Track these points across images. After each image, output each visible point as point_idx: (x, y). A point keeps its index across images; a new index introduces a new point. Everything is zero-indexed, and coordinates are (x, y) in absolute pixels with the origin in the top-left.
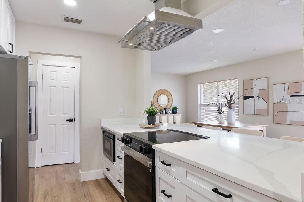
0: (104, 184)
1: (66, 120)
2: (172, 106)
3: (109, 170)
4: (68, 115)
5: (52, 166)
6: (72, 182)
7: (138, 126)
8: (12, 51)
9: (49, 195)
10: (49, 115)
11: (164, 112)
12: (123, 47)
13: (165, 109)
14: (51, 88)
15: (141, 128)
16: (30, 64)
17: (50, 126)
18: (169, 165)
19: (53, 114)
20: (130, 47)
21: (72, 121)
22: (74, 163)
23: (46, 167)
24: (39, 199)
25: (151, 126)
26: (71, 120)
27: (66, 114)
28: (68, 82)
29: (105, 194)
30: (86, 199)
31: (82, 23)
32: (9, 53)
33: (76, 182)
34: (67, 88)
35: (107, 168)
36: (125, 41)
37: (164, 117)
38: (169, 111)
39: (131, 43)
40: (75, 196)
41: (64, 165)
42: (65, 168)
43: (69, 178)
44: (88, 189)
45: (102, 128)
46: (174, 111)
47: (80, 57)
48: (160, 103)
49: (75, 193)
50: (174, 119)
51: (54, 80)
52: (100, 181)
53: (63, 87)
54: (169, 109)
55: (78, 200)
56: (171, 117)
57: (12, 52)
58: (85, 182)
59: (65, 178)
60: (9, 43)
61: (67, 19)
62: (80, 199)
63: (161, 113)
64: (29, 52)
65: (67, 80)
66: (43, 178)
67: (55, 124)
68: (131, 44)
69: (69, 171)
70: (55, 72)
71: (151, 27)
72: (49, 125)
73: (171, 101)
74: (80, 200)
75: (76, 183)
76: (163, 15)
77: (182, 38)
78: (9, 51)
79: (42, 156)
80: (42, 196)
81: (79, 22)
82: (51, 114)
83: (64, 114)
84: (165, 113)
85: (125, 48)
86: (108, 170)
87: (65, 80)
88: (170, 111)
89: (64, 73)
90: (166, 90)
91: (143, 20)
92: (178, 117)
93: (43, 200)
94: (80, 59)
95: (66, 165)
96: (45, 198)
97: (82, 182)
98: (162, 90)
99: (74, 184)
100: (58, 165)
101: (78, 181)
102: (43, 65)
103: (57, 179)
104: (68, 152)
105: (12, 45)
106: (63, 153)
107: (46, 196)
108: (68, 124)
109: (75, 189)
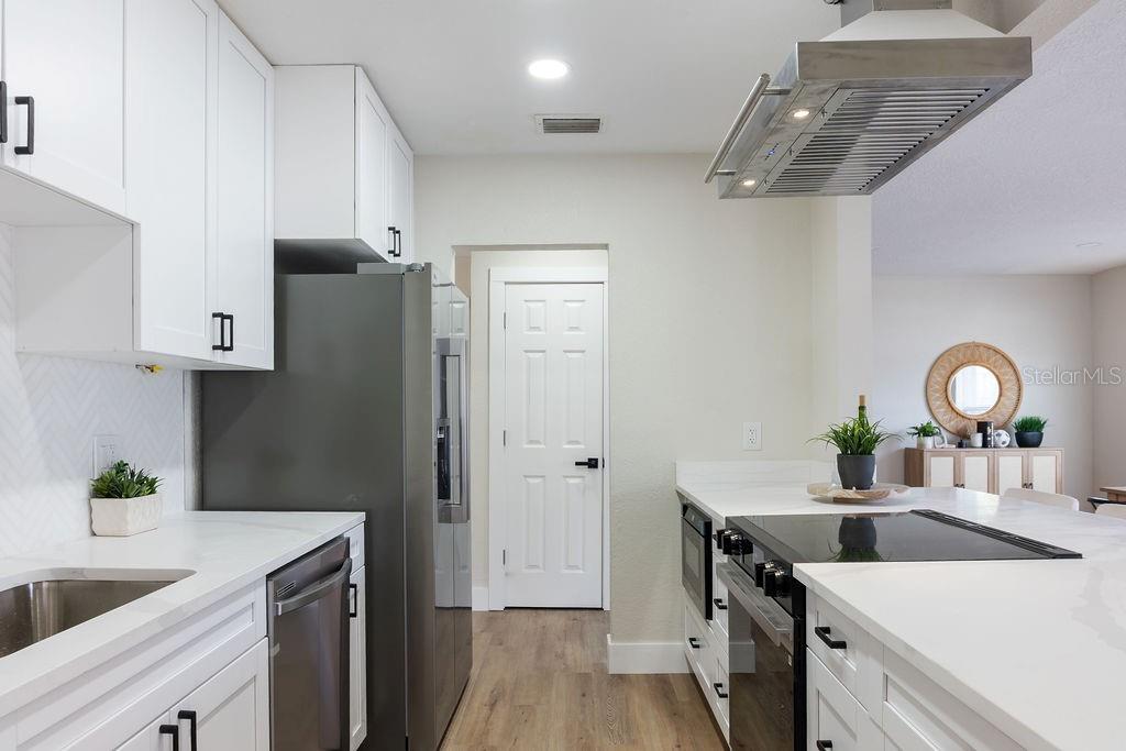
0: (682, 695)
1: (577, 464)
2: (1019, 417)
3: (697, 647)
4: (582, 447)
5: (534, 611)
6: (582, 671)
7: (804, 491)
8: (397, 252)
9: (507, 698)
10: (526, 446)
11: (978, 439)
12: (723, 197)
13: (982, 427)
14: (530, 355)
15: (815, 500)
16: (435, 286)
17: (531, 480)
18: (842, 645)
19: (538, 442)
20: (752, 193)
21: (595, 466)
22: (602, 609)
23: (516, 611)
24: (476, 705)
25: (852, 493)
26: (592, 464)
27: (577, 443)
28: (583, 333)
29: (678, 730)
30: (612, 732)
31: (602, 128)
32: (390, 259)
33: (595, 671)
34: (580, 354)
35: (692, 640)
36: (728, 174)
37: (975, 463)
38: (999, 435)
39: (747, 178)
40: (581, 717)
41: (571, 612)
42: (571, 622)
43: (577, 655)
44: (627, 702)
45: (680, 496)
46: (1028, 435)
47: (606, 247)
48: (959, 405)
49: (584, 706)
50: (1026, 470)
51: (538, 329)
52: (672, 681)
53: (566, 352)
54: (1004, 426)
55: (587, 731)
56: (1012, 462)
57: (399, 255)
58: (621, 677)
59: (562, 656)
60: (390, 229)
61: (553, 126)
62: (594, 729)
63: (960, 445)
64: (453, 247)
65: (578, 328)
66: (501, 644)
67: (544, 477)
68: (749, 183)
69: (581, 636)
70: (540, 304)
71: (797, 109)
72: (526, 476)
73: (1011, 395)
74: (591, 731)
75: (593, 675)
76: (831, 56)
77: (951, 131)
78: (390, 252)
79: (506, 574)
80: (486, 699)
81: (591, 126)
82: (531, 442)
83: (570, 442)
84: (980, 444)
85: (734, 197)
86: (695, 646)
87: (572, 329)
88: (1005, 437)
89: (568, 304)
90: (989, 348)
91: (761, 90)
92: (1045, 464)
93: (486, 710)
94: (605, 251)
95: (577, 612)
96: (493, 706)
97: (614, 676)
98: (967, 346)
99: (584, 678)
100: (551, 612)
101: (602, 669)
102: (506, 283)
103: (540, 654)
104: (583, 570)
105: (398, 232)
106: (567, 571)
107: (496, 701)
108: (583, 477)
109: (584, 695)
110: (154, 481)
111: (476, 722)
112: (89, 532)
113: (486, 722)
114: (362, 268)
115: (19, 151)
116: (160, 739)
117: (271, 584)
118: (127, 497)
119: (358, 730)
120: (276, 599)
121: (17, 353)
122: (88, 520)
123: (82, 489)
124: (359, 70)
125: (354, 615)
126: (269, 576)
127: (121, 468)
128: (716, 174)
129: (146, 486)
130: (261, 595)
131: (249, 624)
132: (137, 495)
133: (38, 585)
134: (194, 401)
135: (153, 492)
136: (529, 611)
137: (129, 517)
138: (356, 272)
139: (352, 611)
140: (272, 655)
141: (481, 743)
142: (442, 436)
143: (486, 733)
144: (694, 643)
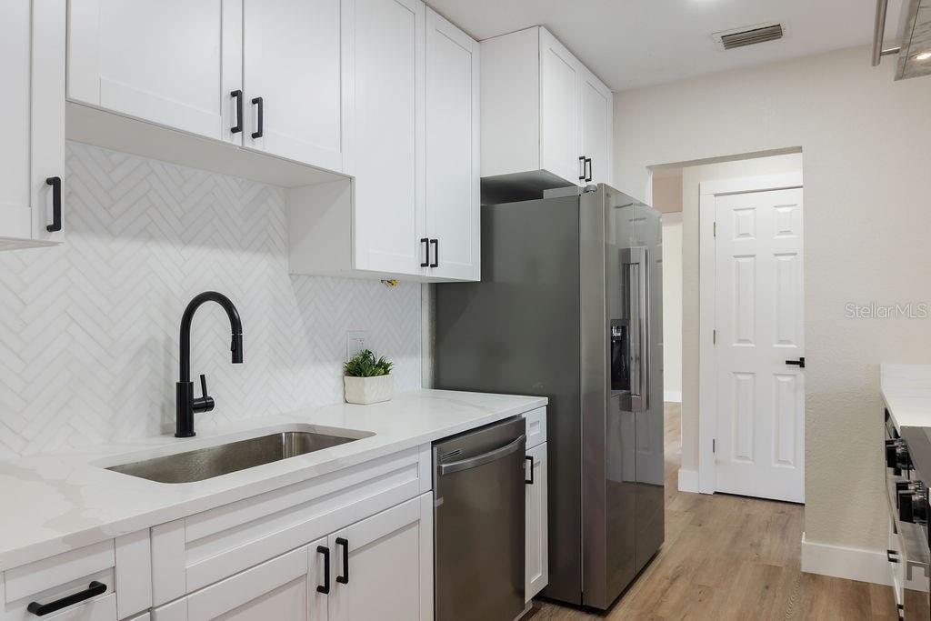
1: (788, 362)
6: (773, 564)
8: (588, 177)
9: (689, 576)
10: (735, 345)
12: (898, 77)
14: (740, 260)
17: (740, 377)
19: (747, 341)
20: (920, 71)
21: (803, 365)
23: (725, 497)
24: (658, 577)
26: (801, 363)
27: (787, 342)
28: (795, 236)
31: (784, 33)
32: (583, 184)
33: (787, 566)
34: (793, 257)
35: (890, 552)
36: (895, 52)
40: (758, 608)
41: (781, 505)
42: (777, 515)
43: (772, 547)
44: (812, 604)
45: (883, 400)
47: (799, 149)
49: (764, 598)
51: (747, 235)
53: (776, 255)
57: (590, 180)
59: (759, 545)
60: (581, 158)
61: (732, 41)
64: (652, 166)
65: (788, 232)
66: (700, 525)
67: (754, 373)
68: (924, 57)
69: (784, 529)
70: (750, 212)
72: (735, 373)
75: (784, 569)
78: (581, 178)
79: (716, 462)
80: (670, 573)
81: (774, 33)
82: (741, 341)
83: (781, 342)
87: (782, 232)
89: (778, 209)
93: (666, 583)
94: (800, 154)
95: (788, 506)
96: (674, 580)
97: (805, 574)
99: (773, 572)
100: (761, 502)
101: (795, 563)
102: (715, 195)
103: (734, 541)
104: (795, 465)
105: (589, 160)
106: (777, 465)
107: (678, 576)
108: (795, 375)
109: (767, 587)
110: (389, 365)
111: (654, 592)
112: (343, 401)
113: (662, 595)
114: (547, 193)
115: (255, 136)
116: (318, 556)
117: (435, 449)
118: (365, 376)
119: (536, 577)
120: (440, 462)
121: (290, 275)
122: (342, 392)
123: (338, 369)
124: (542, 29)
125: (531, 482)
126: (434, 443)
127: (366, 355)
128: (881, 54)
129: (384, 368)
130: (425, 457)
131: (414, 479)
132: (373, 375)
133: (289, 434)
134: (431, 306)
135: (386, 373)
136: (737, 498)
137: (366, 391)
138: (542, 198)
139: (528, 477)
140: (436, 506)
141: (651, 611)
142: (619, 334)
143: (658, 604)
144: (892, 556)
